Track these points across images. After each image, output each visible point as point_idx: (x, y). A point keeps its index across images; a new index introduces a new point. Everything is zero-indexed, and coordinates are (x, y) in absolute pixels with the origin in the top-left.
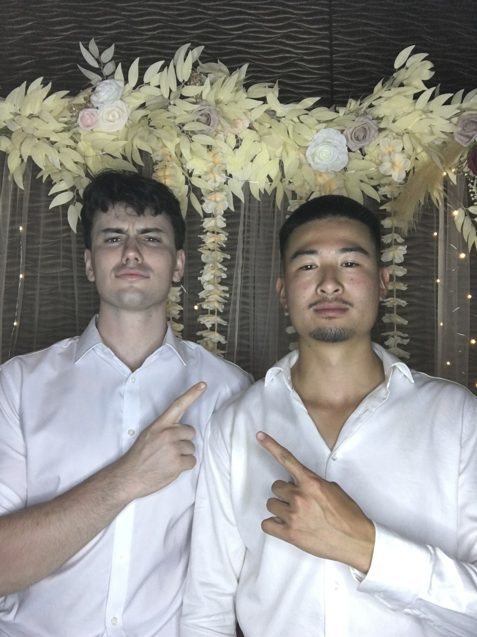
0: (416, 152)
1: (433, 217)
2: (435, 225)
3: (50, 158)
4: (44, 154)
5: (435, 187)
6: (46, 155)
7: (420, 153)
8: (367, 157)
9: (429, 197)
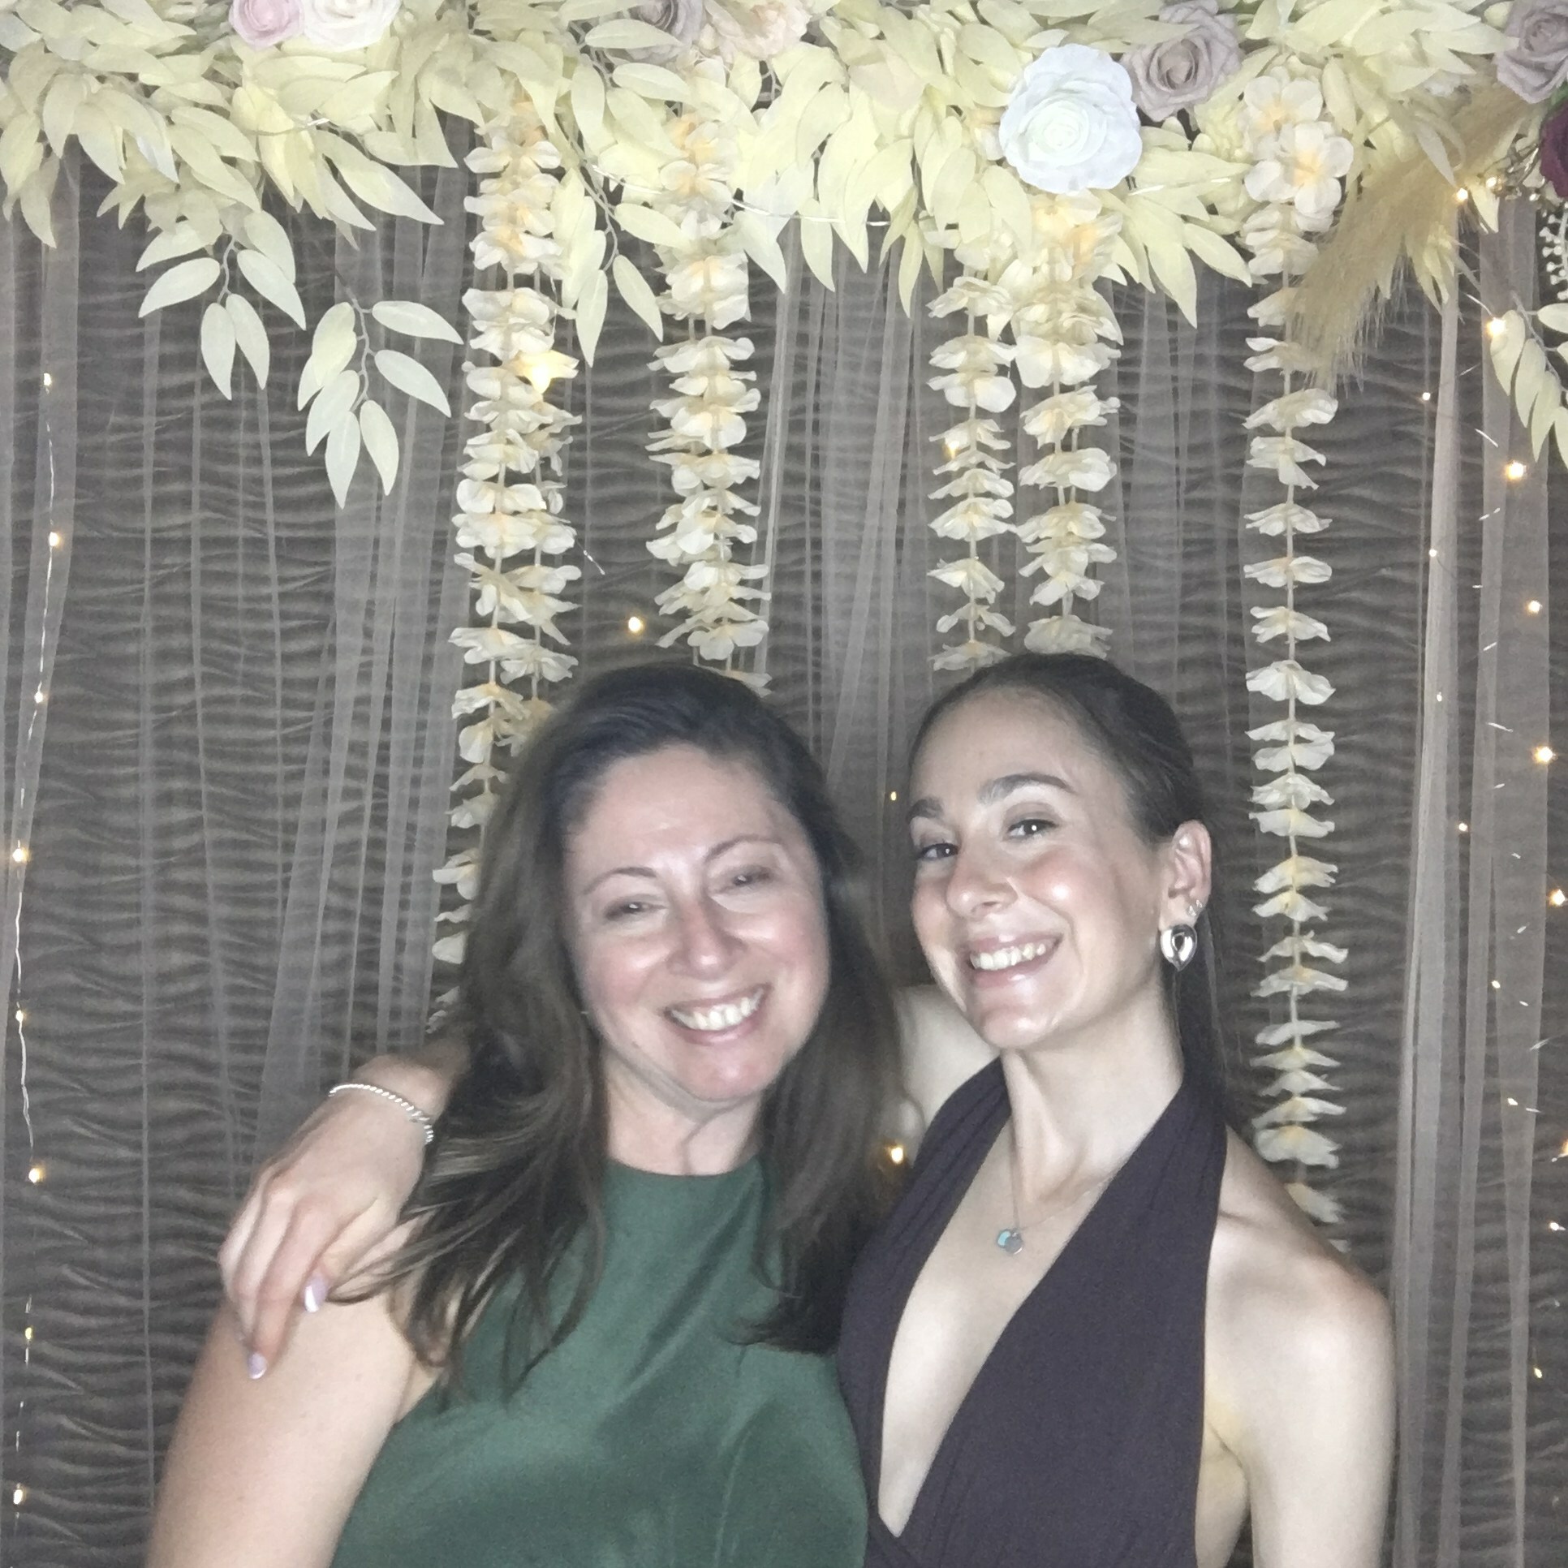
0: (1368, 123)
1: (1418, 341)
2: (1427, 369)
3: (140, 144)
4: (119, 131)
5: (1431, 239)
6: (126, 133)
7: (1379, 125)
8: (1201, 140)
9: (1407, 274)
